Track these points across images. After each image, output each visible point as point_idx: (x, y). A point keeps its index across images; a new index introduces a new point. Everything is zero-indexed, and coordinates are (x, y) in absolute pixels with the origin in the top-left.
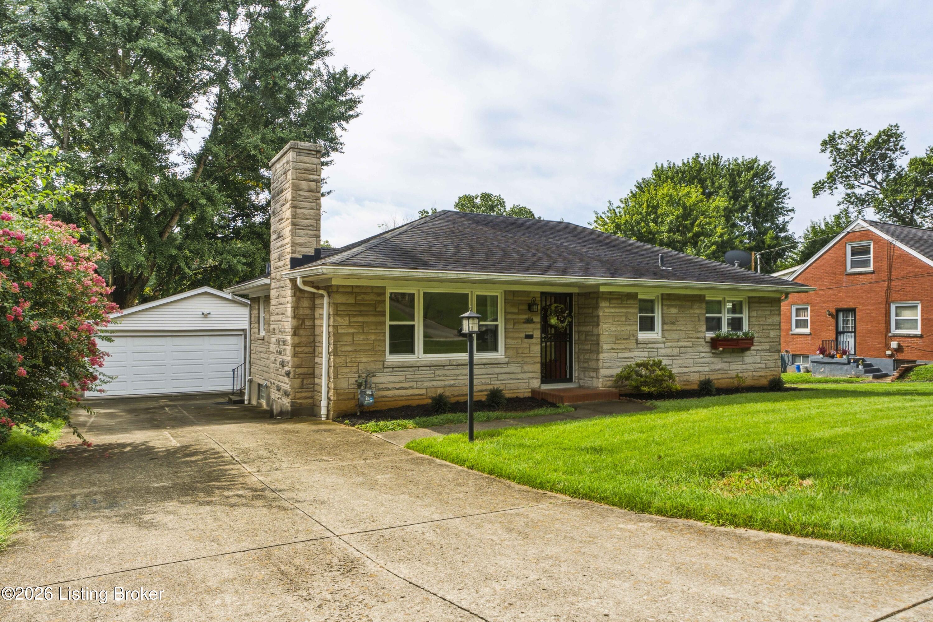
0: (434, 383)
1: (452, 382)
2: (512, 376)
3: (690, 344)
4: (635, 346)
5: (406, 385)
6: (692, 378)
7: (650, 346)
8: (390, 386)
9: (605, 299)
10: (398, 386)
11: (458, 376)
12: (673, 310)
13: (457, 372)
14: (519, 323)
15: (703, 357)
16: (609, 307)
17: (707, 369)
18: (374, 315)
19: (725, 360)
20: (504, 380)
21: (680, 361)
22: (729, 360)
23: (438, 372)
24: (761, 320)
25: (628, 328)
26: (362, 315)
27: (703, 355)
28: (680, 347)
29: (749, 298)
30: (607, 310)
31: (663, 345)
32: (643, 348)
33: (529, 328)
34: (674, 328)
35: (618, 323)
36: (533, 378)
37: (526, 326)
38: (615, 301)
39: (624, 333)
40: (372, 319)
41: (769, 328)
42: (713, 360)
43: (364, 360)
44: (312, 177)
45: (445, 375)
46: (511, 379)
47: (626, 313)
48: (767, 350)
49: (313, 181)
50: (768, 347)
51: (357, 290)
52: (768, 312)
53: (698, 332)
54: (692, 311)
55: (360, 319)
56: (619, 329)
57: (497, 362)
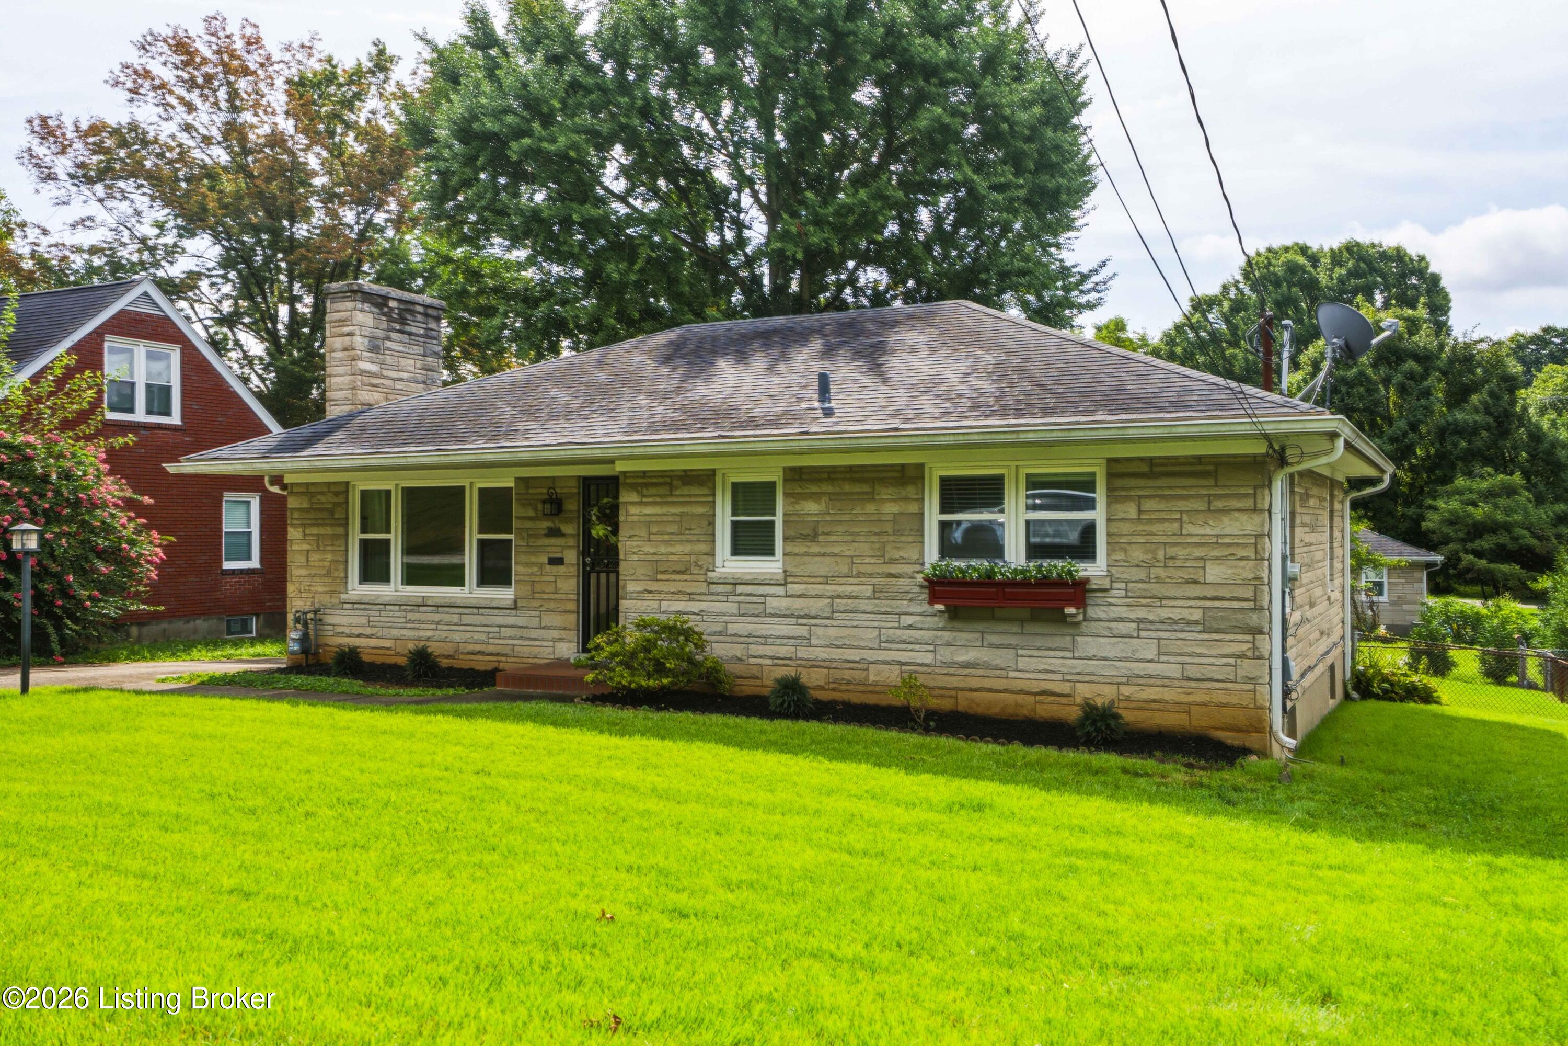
0: (404, 632)
1: (429, 634)
2: (525, 633)
3: (868, 590)
4: (703, 588)
5: (368, 631)
6: (872, 678)
7: (740, 589)
8: (347, 631)
9: (634, 487)
10: (357, 631)
11: (438, 623)
12: (811, 507)
13: (437, 617)
14: (536, 536)
15: (910, 627)
16: (641, 503)
17: (928, 658)
18: (331, 525)
19: (994, 639)
20: (510, 638)
21: (832, 632)
22: (1013, 640)
23: (410, 616)
24: (1155, 528)
25: (687, 548)
26: (318, 525)
27: (909, 620)
28: (832, 598)
29: (1111, 461)
30: (633, 510)
31: (780, 590)
32: (727, 594)
33: (554, 546)
34: (815, 549)
35: (659, 538)
36: (561, 640)
37: (546, 541)
38: (653, 491)
39: (675, 558)
40: (329, 531)
41: (1198, 553)
42: (947, 635)
43: (320, 589)
44: (346, 330)
45: (420, 622)
46: (521, 638)
47: (682, 515)
48: (1196, 623)
49: (348, 335)
50: (1197, 615)
51: (312, 489)
52: (1200, 505)
53: (892, 561)
54: (871, 508)
55: (315, 531)
56: (663, 549)
57: (494, 604)
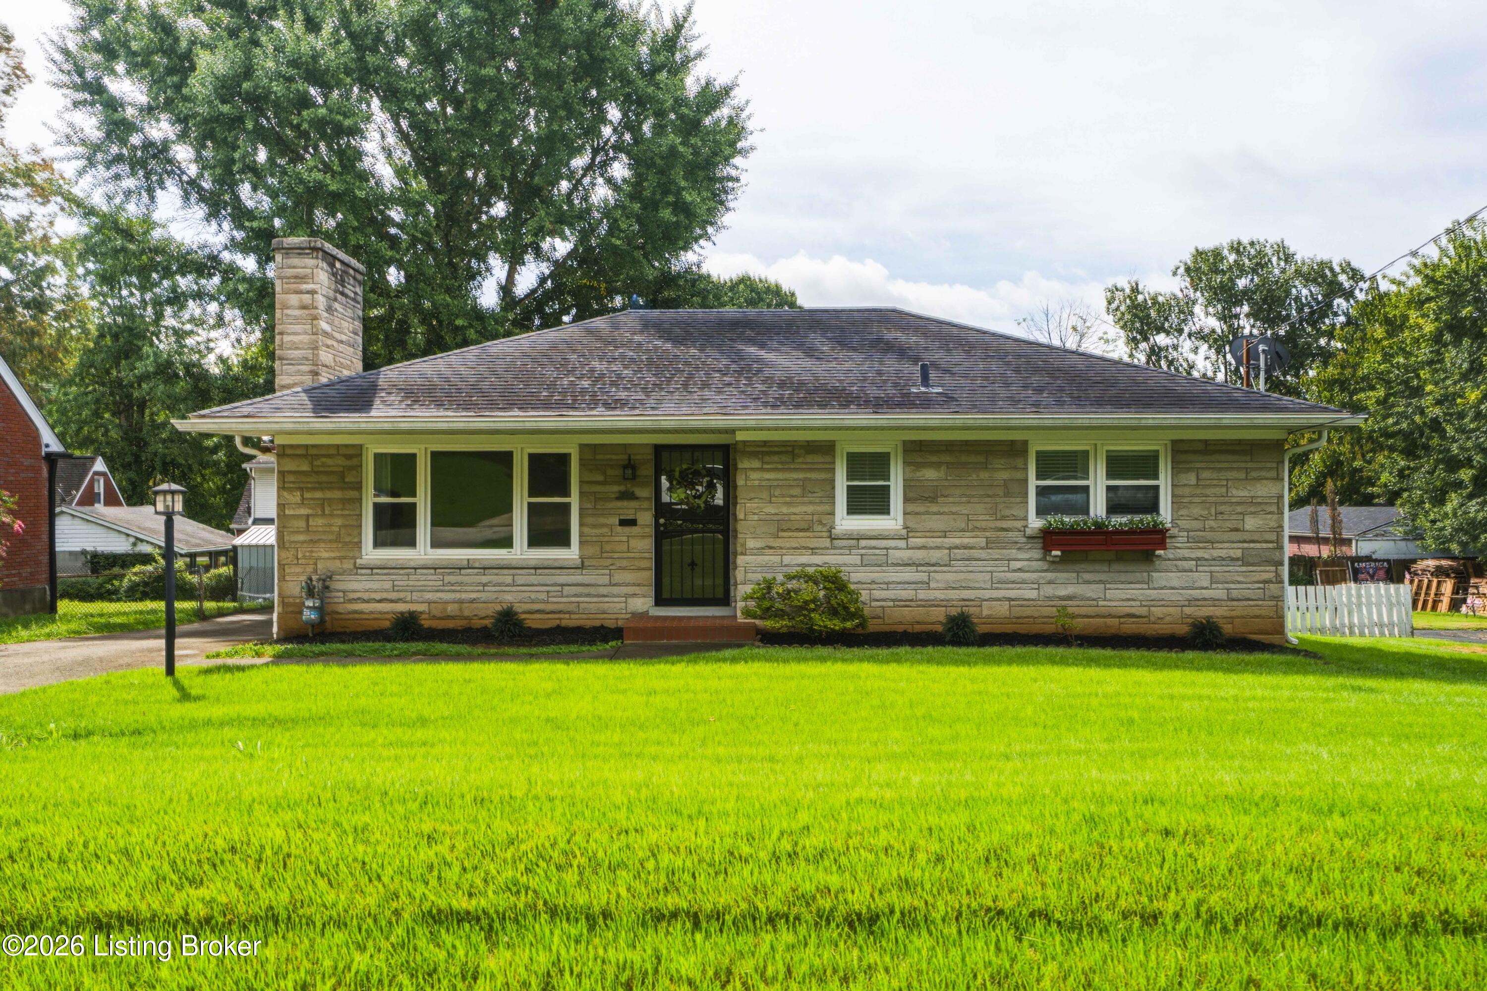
0: (440, 595)
1: (473, 596)
2: (592, 590)
3: (982, 542)
4: (827, 543)
5: (394, 596)
6: (985, 612)
7: (863, 543)
8: (366, 596)
9: (754, 455)
10: (378, 596)
11: (484, 585)
12: (930, 474)
13: (484, 579)
14: (607, 499)
15: (1020, 570)
16: (762, 469)
17: (1032, 594)
18: (341, 489)
19: (1087, 576)
20: (575, 596)
21: (950, 577)
22: (1103, 577)
23: (448, 579)
24: (1209, 491)
25: (810, 509)
26: (322, 489)
27: (1019, 565)
28: (950, 549)
29: (1174, 442)
30: (754, 475)
31: (902, 544)
32: (850, 548)
33: (628, 509)
34: (934, 508)
35: (781, 500)
36: (634, 595)
37: (619, 504)
38: (776, 458)
39: (798, 517)
40: (337, 494)
41: (1239, 509)
42: (1050, 576)
43: (325, 555)
44: (305, 287)
45: (461, 584)
46: (588, 595)
47: (804, 480)
48: (1237, 559)
50: (1238, 553)
51: (312, 451)
52: (1242, 475)
53: (1004, 518)
54: (984, 475)
55: (318, 495)
56: (785, 510)
57: (556, 565)
